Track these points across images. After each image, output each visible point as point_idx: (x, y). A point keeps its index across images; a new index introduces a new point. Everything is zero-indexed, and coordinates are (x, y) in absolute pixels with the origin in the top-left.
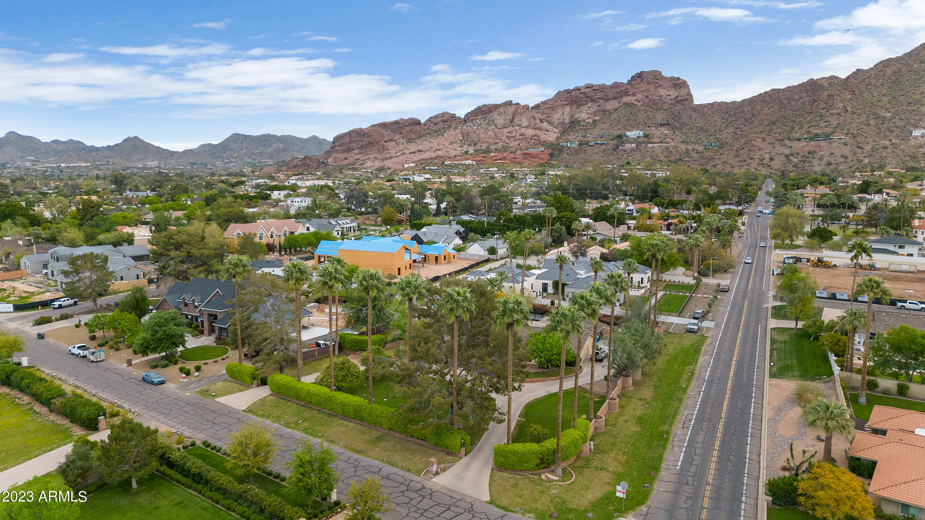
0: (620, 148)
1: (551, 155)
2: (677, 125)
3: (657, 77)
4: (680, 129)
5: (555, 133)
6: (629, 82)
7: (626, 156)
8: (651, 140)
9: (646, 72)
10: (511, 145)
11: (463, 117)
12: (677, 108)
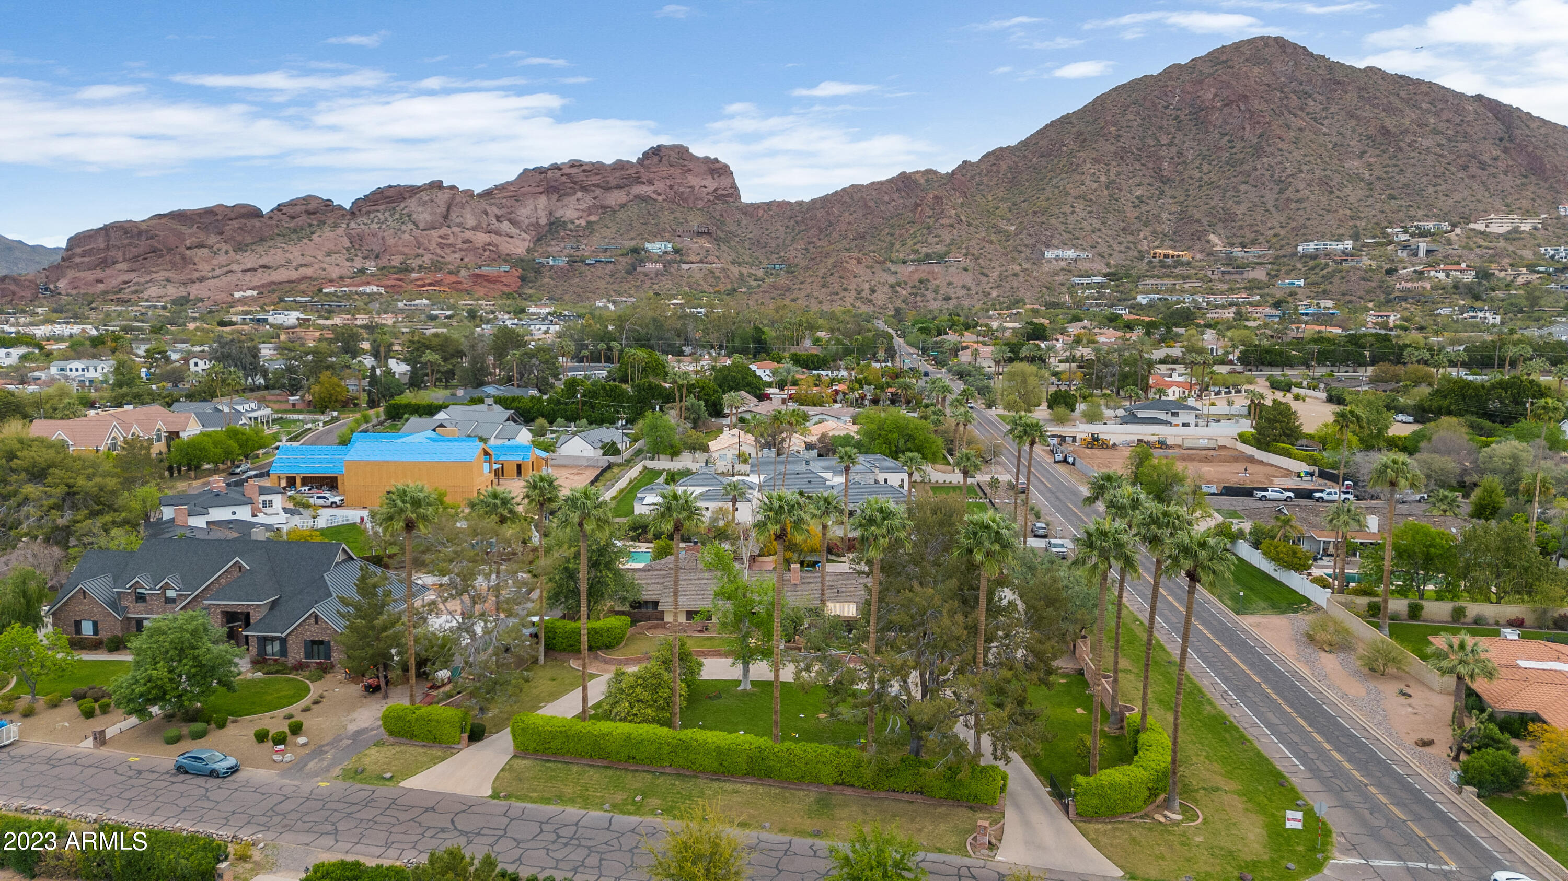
0: (638, 269)
1: (523, 279)
2: (722, 235)
3: (684, 157)
4: (726, 241)
5: (524, 240)
6: (640, 161)
7: (648, 283)
8: (684, 258)
9: (666, 147)
10: (448, 259)
11: (347, 206)
12: (718, 208)
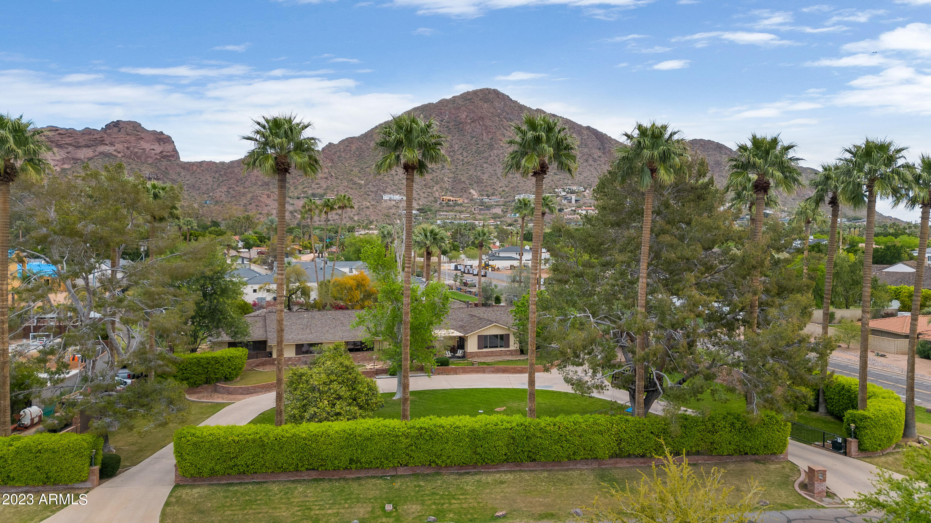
3: (137, 129)
6: (104, 130)
9: (124, 122)
12: (164, 163)
